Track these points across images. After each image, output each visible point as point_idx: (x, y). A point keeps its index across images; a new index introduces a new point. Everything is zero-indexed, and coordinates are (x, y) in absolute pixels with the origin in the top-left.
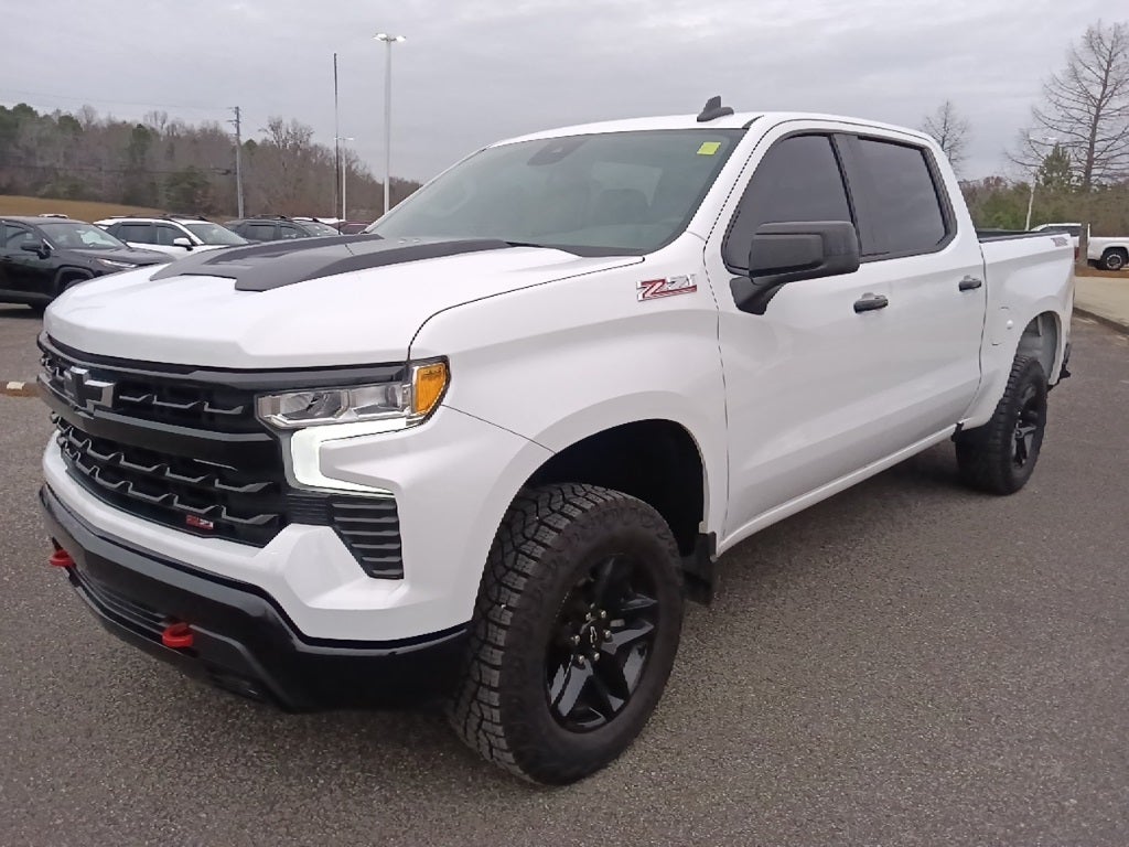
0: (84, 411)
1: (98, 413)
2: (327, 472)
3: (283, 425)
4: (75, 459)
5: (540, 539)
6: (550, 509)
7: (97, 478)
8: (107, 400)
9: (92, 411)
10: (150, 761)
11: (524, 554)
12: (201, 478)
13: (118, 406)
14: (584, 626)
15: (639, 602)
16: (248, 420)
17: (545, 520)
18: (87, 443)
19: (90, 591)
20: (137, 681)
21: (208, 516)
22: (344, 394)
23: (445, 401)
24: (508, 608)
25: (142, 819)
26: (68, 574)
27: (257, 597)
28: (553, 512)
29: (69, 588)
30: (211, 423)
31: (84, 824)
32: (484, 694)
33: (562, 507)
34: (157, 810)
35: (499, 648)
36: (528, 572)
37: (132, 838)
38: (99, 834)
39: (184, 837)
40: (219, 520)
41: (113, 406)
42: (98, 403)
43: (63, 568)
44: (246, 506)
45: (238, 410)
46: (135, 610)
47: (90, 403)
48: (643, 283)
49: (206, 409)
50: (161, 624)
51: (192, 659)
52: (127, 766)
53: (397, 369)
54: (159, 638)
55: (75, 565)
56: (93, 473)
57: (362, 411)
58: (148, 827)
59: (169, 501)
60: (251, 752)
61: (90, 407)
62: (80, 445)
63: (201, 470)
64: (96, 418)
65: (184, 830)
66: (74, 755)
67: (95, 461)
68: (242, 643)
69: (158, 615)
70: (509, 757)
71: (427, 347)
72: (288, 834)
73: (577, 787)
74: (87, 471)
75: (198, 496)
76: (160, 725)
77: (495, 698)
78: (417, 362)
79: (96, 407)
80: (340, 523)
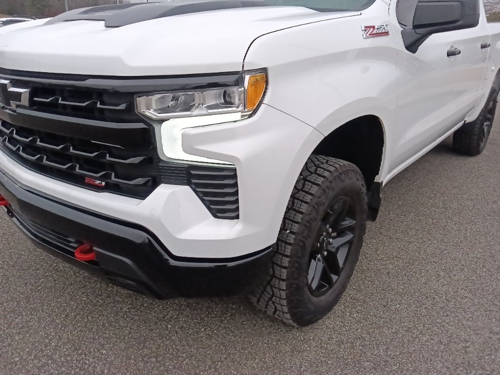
0: (10, 110)
1: (19, 110)
2: (186, 150)
3: (154, 117)
4: (4, 140)
5: (307, 190)
6: (309, 171)
7: (21, 153)
8: (25, 101)
9: (15, 109)
10: (67, 316)
11: (298, 199)
12: (96, 153)
13: (33, 105)
14: (322, 237)
15: (348, 222)
16: (130, 113)
17: (307, 178)
18: (13, 130)
19: (22, 221)
20: (51, 266)
21: (101, 178)
22: (197, 94)
23: (266, 101)
24: (291, 232)
25: (68, 356)
26: (6, 210)
27: (139, 231)
28: (312, 173)
29: (7, 217)
30: (102, 115)
31: (33, 360)
32: (275, 282)
33: (316, 170)
34: (76, 349)
35: (287, 256)
36: (303, 211)
37: (63, 369)
38: (43, 366)
39: (95, 367)
40: (109, 181)
41: (30, 105)
42: (18, 103)
43: (3, 206)
44: (129, 173)
45: (122, 107)
46: (53, 235)
47: (13, 104)
48: (366, 27)
49: (99, 105)
50: (71, 244)
51: (95, 266)
52: (53, 321)
53: (236, 77)
54: (72, 254)
55: (11, 206)
56: (18, 149)
57: (209, 107)
58: (72, 360)
59: (73, 168)
60: (125, 309)
61: (13, 107)
62: (8, 132)
63: (97, 147)
64: (19, 113)
65: (94, 362)
66: (21, 314)
67: (18, 141)
68: (130, 260)
69: (69, 239)
70: (288, 316)
71: (255, 61)
72: (157, 362)
73: (315, 325)
74: (14, 149)
75: (95, 165)
76: (69, 293)
77: (283, 285)
78: (249, 71)
79: (18, 106)
80: (196, 184)
